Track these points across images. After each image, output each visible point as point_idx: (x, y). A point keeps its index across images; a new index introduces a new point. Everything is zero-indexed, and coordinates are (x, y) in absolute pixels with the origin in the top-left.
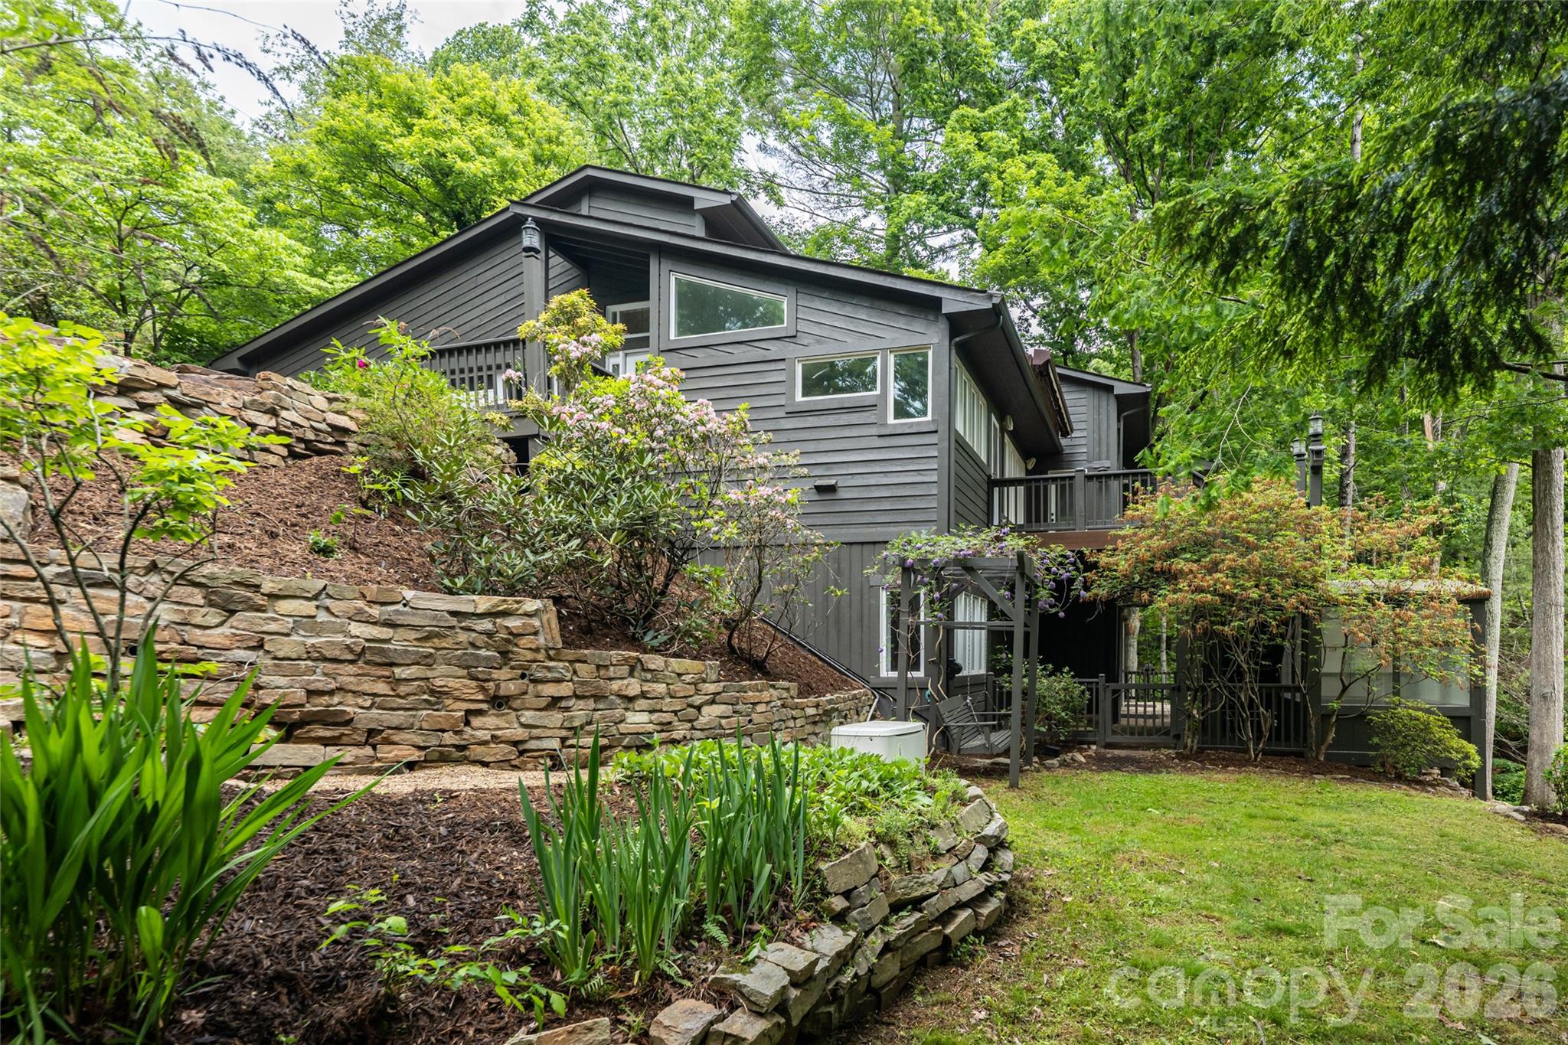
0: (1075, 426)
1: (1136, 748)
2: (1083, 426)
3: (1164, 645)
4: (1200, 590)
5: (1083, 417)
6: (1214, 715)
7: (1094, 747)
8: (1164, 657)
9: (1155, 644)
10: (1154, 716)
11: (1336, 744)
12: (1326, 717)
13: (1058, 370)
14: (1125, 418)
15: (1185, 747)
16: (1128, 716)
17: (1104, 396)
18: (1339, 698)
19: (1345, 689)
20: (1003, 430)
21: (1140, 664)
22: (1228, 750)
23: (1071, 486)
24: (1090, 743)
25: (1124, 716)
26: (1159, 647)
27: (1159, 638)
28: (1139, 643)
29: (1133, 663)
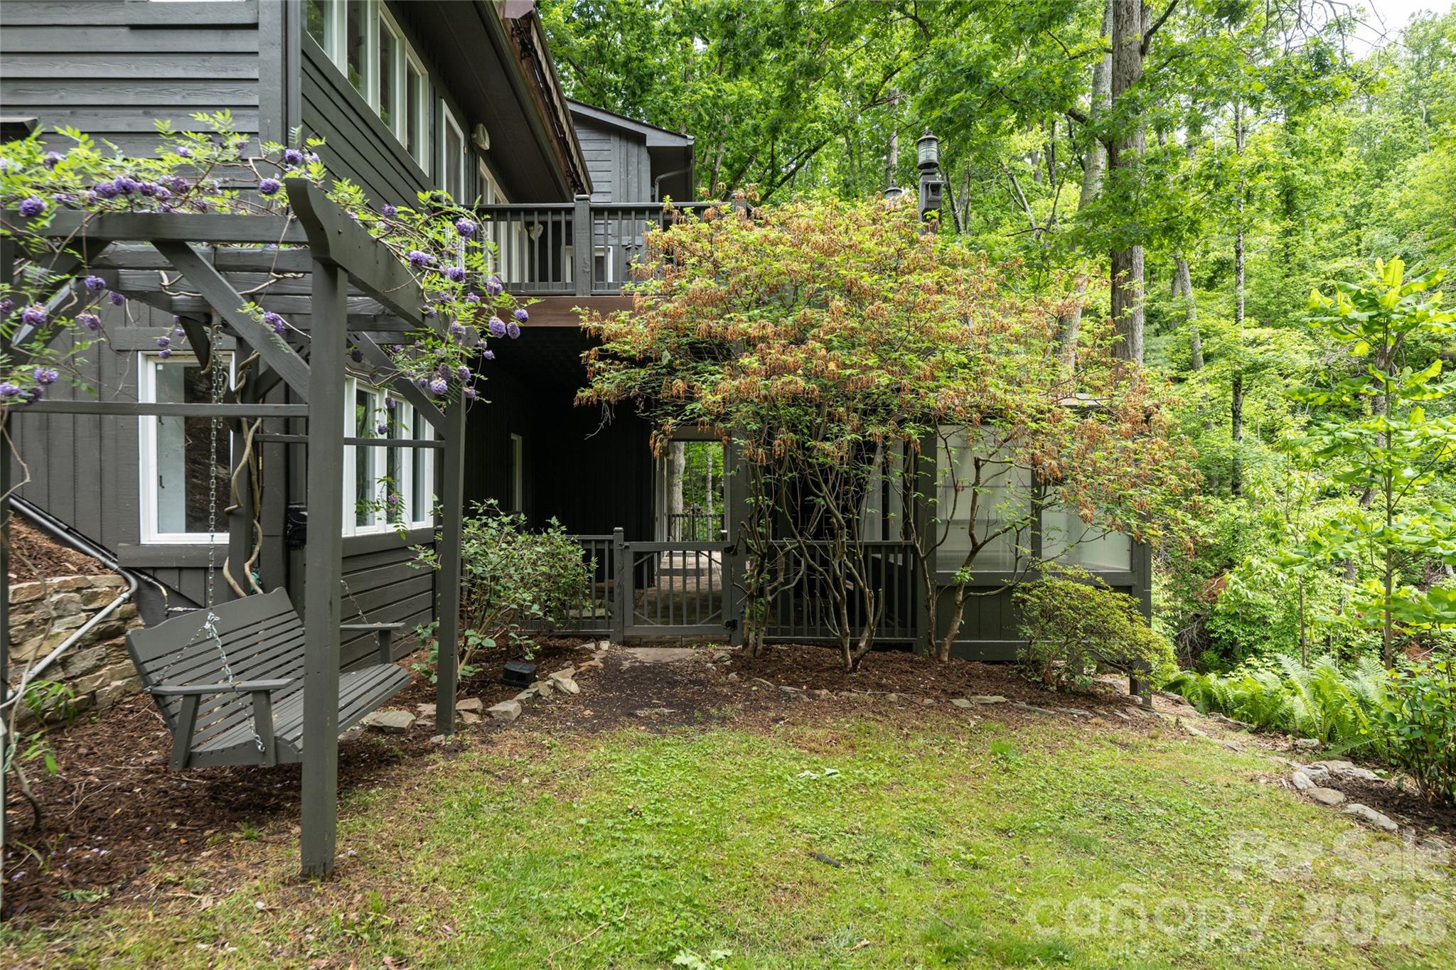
0: (596, 187)
1: (671, 644)
2: (606, 187)
3: (710, 485)
4: (775, 371)
5: (606, 176)
6: (785, 593)
7: (605, 645)
8: (710, 498)
9: (700, 484)
10: (698, 572)
11: (964, 631)
12: (948, 589)
13: (571, 107)
14: (661, 182)
15: (746, 645)
16: (671, 572)
17: (634, 150)
18: (969, 561)
19: (976, 548)
20: (473, 148)
21: (686, 505)
22: (807, 643)
23: (569, 224)
24: (598, 638)
25: (665, 572)
26: (704, 487)
27: (704, 479)
28: (684, 483)
29: (679, 506)
